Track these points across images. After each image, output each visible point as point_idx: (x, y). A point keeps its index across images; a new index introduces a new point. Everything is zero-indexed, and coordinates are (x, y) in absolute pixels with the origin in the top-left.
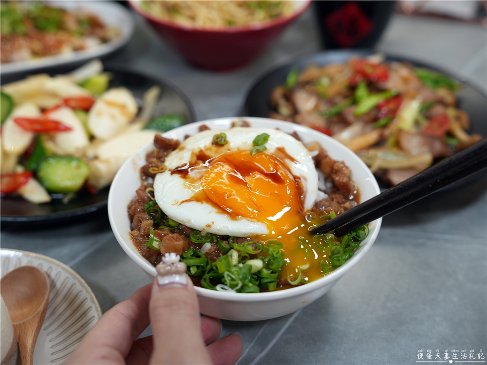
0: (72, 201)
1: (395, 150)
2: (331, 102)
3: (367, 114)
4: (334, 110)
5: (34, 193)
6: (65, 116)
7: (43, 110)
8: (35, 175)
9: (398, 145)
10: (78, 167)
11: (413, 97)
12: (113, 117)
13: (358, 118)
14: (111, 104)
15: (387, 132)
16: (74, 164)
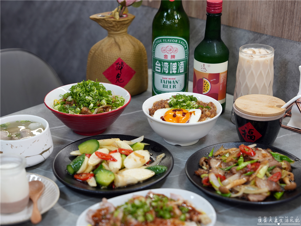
0: (104, 189)
1: (254, 186)
2: (227, 164)
3: (242, 169)
4: (229, 168)
5: (92, 182)
6: (117, 156)
7: (111, 152)
8: (94, 176)
9: (255, 185)
10: (111, 176)
11: (265, 164)
12: (135, 160)
13: (238, 171)
14: (137, 155)
15: (251, 178)
16: (110, 174)
